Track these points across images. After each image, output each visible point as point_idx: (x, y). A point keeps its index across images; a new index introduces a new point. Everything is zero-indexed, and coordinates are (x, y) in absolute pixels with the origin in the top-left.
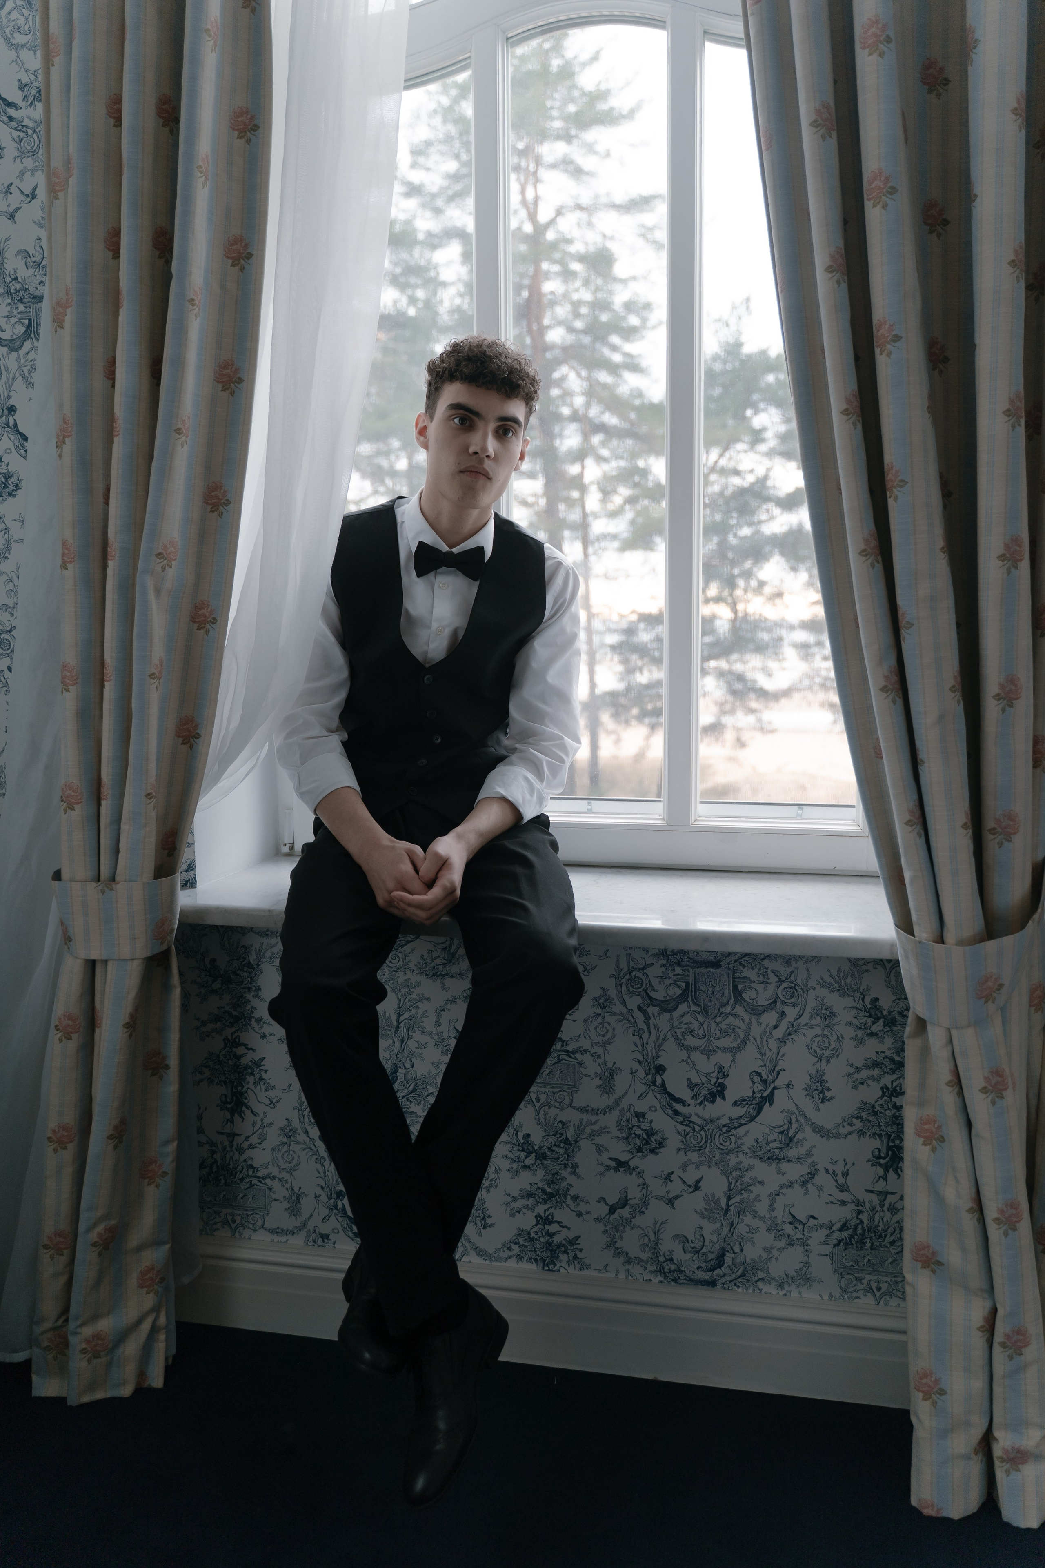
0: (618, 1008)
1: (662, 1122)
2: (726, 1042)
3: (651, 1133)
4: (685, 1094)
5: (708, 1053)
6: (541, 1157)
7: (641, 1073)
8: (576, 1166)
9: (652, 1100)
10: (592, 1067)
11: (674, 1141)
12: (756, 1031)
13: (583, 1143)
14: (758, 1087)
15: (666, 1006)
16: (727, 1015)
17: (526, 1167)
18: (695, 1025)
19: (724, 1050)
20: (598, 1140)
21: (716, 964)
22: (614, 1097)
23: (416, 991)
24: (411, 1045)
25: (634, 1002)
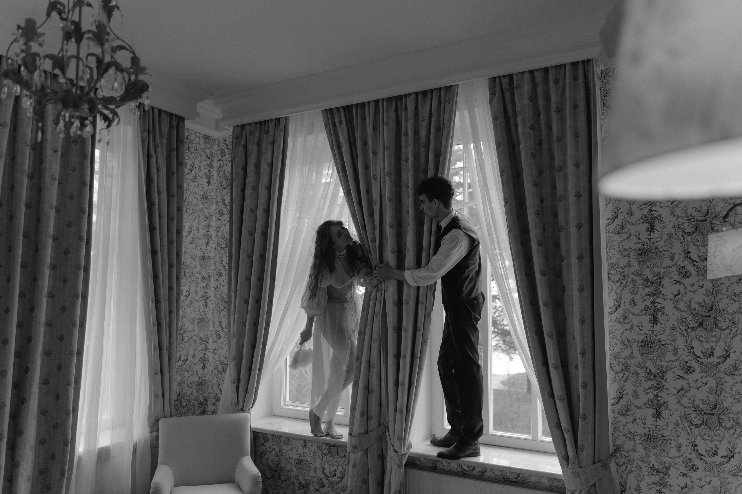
0: (317, 454)
1: (325, 481)
2: (336, 464)
3: (323, 483)
4: (329, 475)
5: (333, 466)
6: (303, 487)
7: (321, 469)
8: (309, 489)
9: (323, 476)
10: (313, 467)
11: (327, 486)
12: (341, 462)
13: (311, 484)
14: (342, 475)
15: (326, 455)
16: (336, 458)
17: (301, 489)
18: (331, 459)
19: (336, 466)
20: (313, 484)
21: (334, 446)
22: (316, 474)
23: (282, 447)
24: (281, 459)
25: (320, 453)
